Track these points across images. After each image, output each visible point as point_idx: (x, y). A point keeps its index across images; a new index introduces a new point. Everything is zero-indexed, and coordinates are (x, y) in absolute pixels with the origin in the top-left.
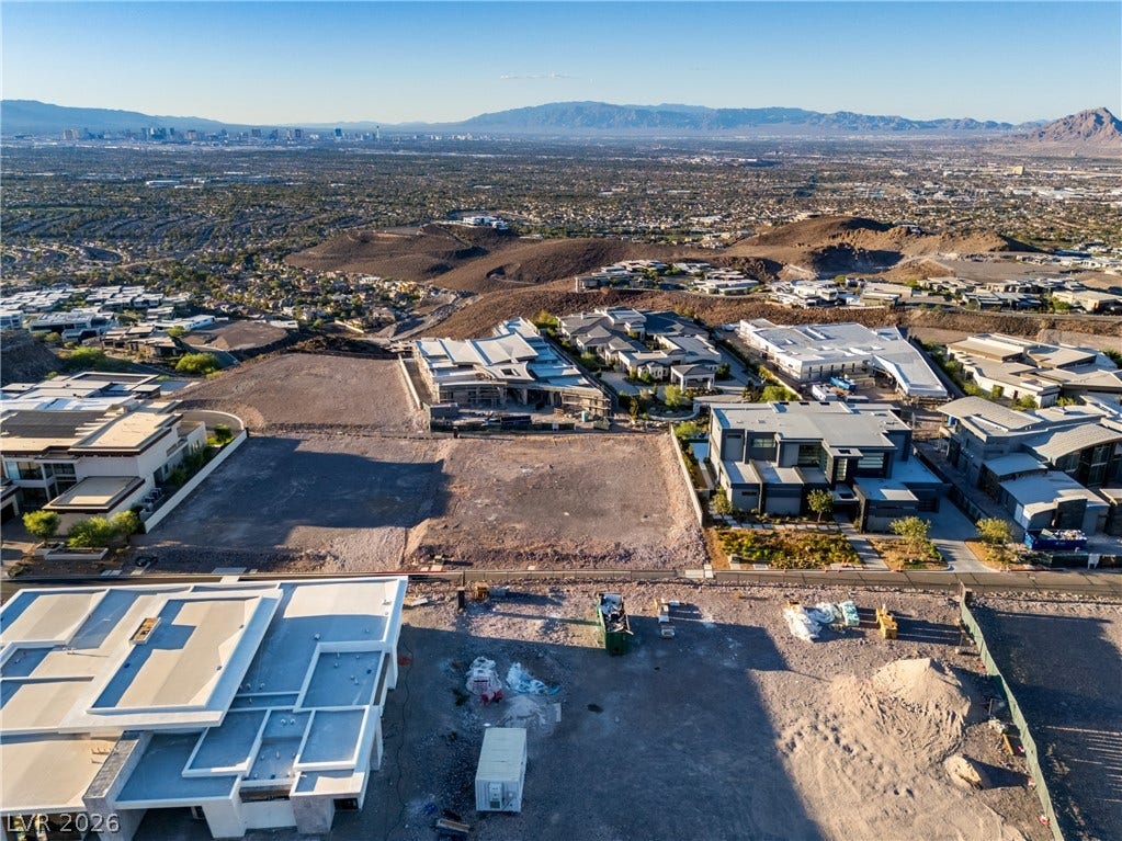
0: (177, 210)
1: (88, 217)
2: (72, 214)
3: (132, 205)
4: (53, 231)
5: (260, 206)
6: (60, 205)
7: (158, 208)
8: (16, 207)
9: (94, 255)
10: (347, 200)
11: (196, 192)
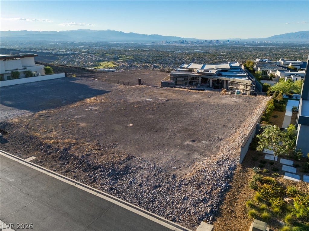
0: (178, 58)
1: (157, 59)
2: (155, 58)
3: (169, 57)
4: (149, 61)
5: (199, 58)
6: (153, 56)
7: (174, 57)
8: (144, 56)
9: (155, 67)
10: (224, 57)
11: (185, 54)
